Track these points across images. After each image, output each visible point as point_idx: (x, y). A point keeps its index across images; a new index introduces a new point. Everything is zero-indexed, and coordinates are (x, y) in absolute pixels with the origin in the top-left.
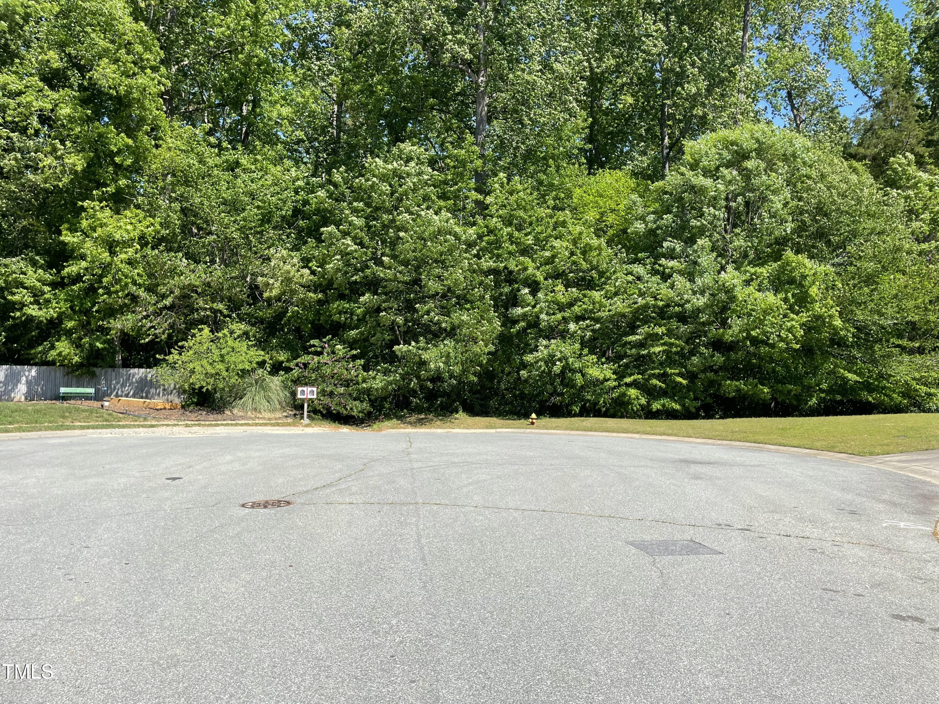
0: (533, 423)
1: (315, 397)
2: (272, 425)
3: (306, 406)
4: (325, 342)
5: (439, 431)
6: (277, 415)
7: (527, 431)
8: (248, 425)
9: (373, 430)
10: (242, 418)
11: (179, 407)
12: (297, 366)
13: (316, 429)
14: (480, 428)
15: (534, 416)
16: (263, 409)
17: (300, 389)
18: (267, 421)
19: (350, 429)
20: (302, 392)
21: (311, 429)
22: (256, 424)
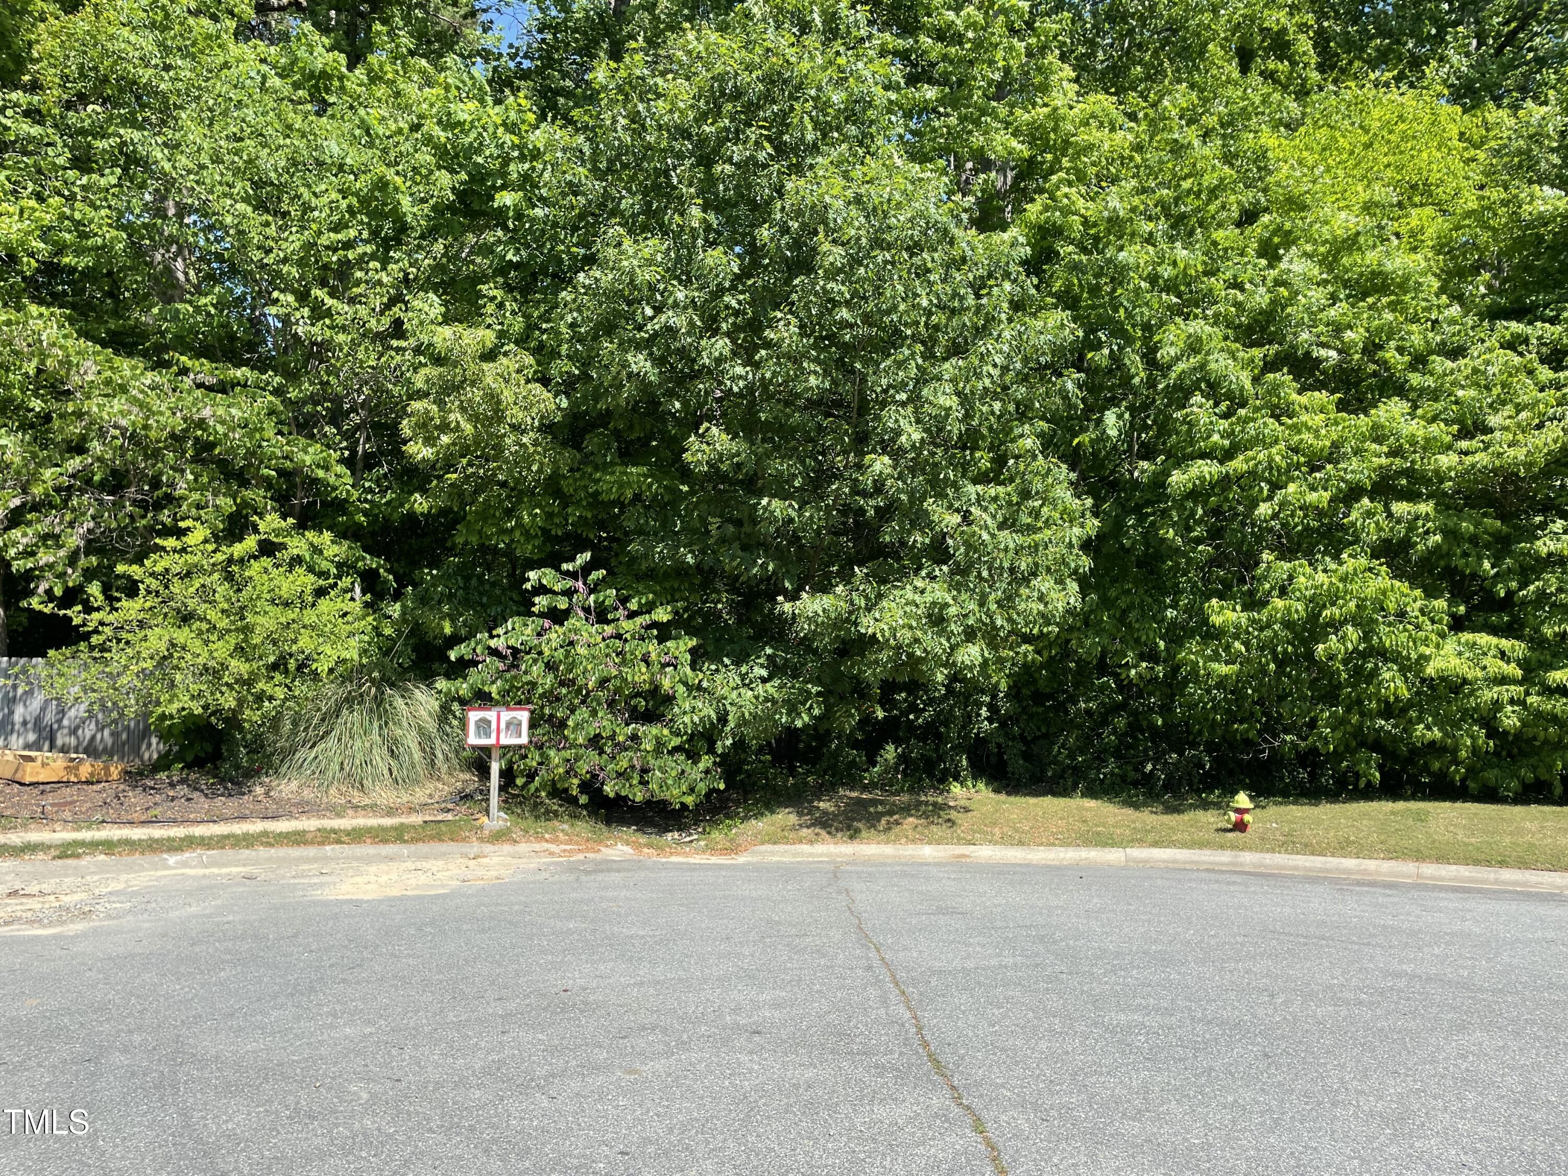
0: (1240, 826)
1: (524, 740)
2: (380, 836)
3: (495, 768)
4: (573, 575)
5: (928, 852)
6: (420, 795)
7: (1224, 857)
8: (298, 839)
9: (711, 849)
10: (304, 808)
11: (115, 771)
12: (494, 652)
13: (523, 847)
14: (1065, 844)
15: (1242, 800)
16: (376, 778)
17: (474, 716)
18: (373, 822)
19: (638, 846)
20: (484, 725)
21: (507, 848)
22: (327, 837)
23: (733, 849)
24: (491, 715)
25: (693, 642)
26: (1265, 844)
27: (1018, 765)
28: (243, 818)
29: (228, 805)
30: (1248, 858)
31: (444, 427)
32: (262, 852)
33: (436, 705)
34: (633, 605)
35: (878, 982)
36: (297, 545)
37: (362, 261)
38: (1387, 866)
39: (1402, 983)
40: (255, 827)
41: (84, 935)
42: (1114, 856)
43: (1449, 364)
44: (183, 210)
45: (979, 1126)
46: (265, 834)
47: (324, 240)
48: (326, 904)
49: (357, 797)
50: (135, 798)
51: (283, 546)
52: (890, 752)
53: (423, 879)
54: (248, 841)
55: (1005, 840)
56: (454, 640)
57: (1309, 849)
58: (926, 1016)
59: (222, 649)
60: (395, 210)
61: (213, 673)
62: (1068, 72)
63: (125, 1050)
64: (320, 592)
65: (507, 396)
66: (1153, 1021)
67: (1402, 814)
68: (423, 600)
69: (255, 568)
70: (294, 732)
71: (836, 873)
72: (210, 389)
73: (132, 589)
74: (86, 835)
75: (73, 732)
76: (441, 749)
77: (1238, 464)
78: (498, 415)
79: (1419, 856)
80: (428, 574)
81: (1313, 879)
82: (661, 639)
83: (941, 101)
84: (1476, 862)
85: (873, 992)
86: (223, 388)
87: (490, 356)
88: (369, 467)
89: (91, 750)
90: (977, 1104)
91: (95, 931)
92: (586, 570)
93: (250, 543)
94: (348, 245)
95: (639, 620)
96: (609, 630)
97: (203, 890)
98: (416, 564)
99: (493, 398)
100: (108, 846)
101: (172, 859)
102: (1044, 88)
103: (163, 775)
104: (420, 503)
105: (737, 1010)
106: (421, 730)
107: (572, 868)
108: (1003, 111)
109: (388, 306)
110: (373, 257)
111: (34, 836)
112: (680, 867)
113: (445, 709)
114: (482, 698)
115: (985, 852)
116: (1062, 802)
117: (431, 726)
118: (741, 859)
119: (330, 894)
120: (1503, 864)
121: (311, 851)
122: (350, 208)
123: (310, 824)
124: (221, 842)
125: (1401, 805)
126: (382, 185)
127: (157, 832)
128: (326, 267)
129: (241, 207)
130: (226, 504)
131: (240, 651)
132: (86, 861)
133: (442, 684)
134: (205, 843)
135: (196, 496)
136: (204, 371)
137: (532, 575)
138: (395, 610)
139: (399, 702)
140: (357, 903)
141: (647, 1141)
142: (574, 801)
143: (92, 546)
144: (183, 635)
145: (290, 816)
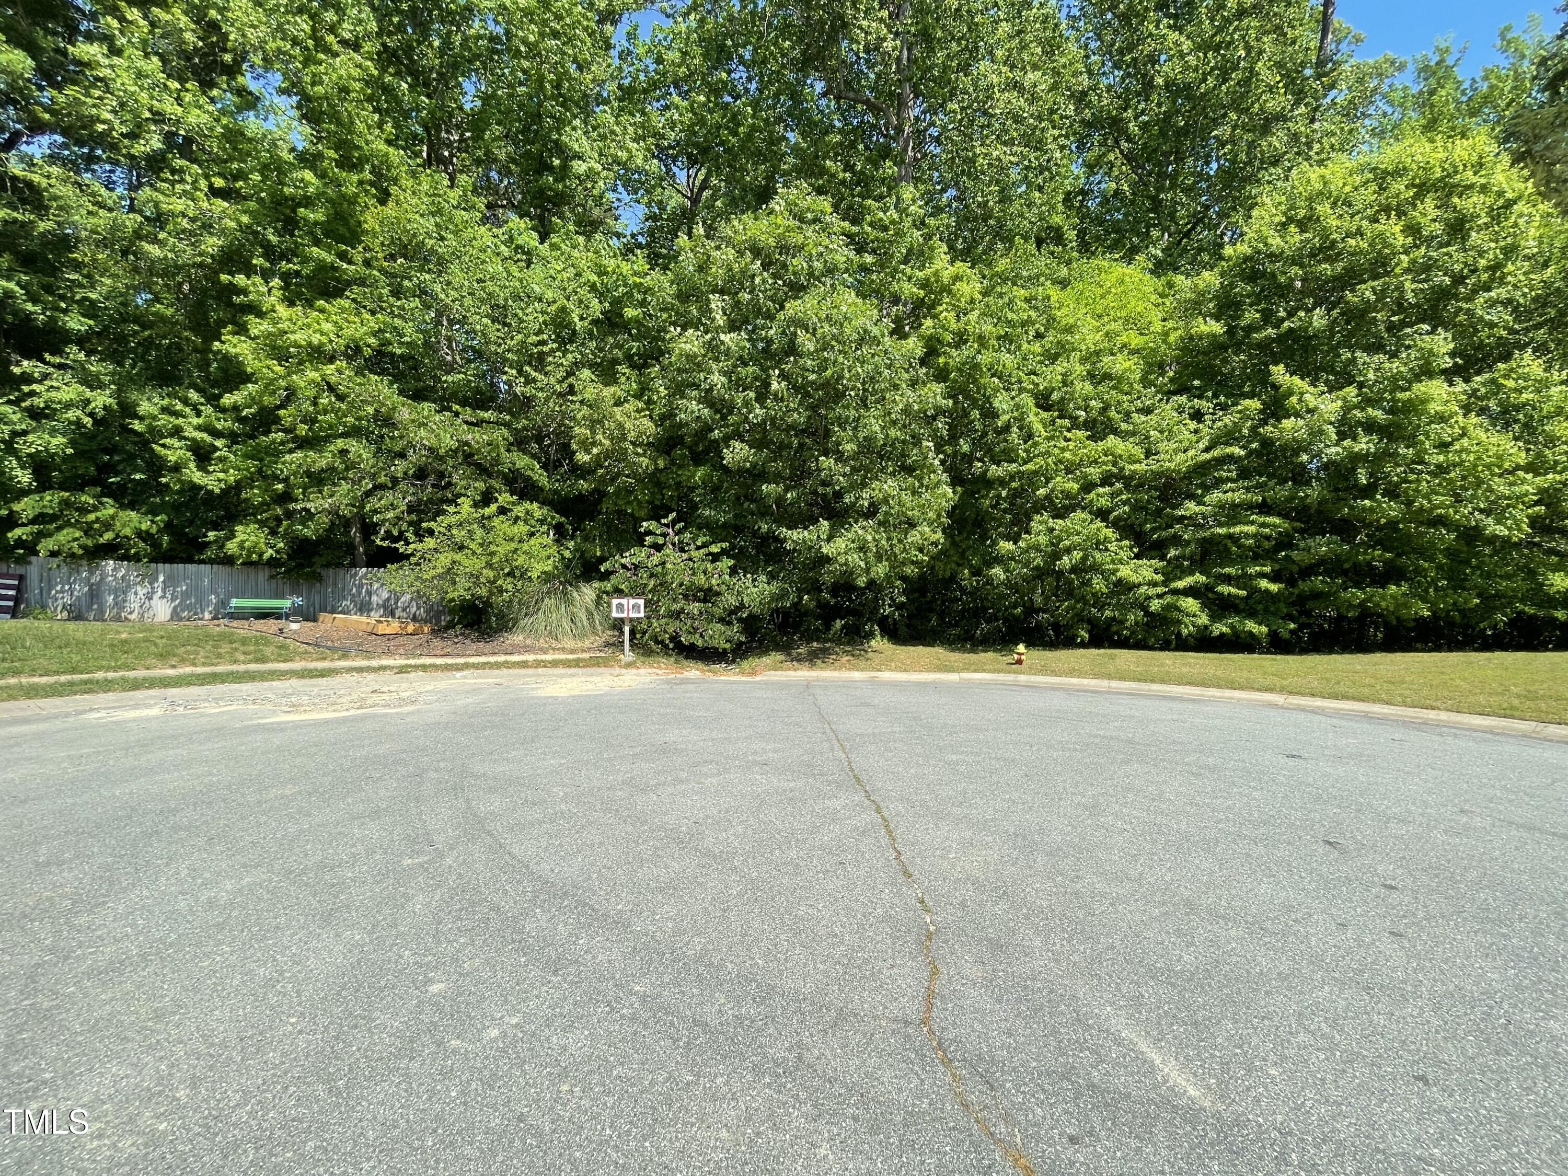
0: (1019, 662)
1: (642, 615)
2: (567, 664)
3: (627, 629)
4: (667, 526)
5: (857, 675)
6: (587, 643)
7: (1010, 677)
8: (524, 665)
9: (742, 673)
10: (527, 649)
11: (426, 630)
12: (624, 566)
13: (642, 671)
14: (928, 671)
15: (1021, 648)
16: (565, 634)
17: (615, 602)
18: (563, 657)
19: (703, 671)
20: (620, 607)
21: (634, 671)
22: (538, 664)
23: (754, 673)
24: (624, 601)
25: (731, 562)
26: (1032, 671)
27: (903, 630)
28: (494, 654)
29: (488, 647)
30: (1023, 678)
31: (594, 444)
32: (505, 671)
33: (594, 596)
34: (699, 543)
35: (828, 740)
36: (519, 510)
37: (552, 351)
38: (1094, 682)
39: (1097, 740)
40: (501, 658)
41: (412, 713)
42: (954, 677)
43: (1143, 418)
44: (451, 322)
45: (878, 810)
46: (506, 662)
47: (530, 340)
48: (539, 698)
49: (554, 644)
50: (437, 642)
51: (510, 510)
52: (839, 624)
53: (590, 686)
54: (498, 666)
55: (897, 669)
56: (603, 559)
57: (1054, 673)
58: (853, 757)
59: (479, 563)
60: (570, 324)
61: (475, 577)
62: (945, 248)
63: (436, 771)
64: (532, 534)
65: (628, 425)
66: (970, 759)
67: (1103, 655)
68: (586, 539)
69: (496, 522)
70: (520, 610)
71: (808, 685)
72: (472, 424)
73: (431, 532)
74: (412, 662)
75: (404, 610)
76: (597, 618)
77: (1030, 466)
78: (623, 438)
79: (1110, 677)
80: (588, 524)
81: (1054, 688)
82: (713, 562)
83: (874, 264)
84: (1139, 680)
85: (826, 745)
86: (479, 424)
87: (618, 403)
88: (556, 468)
89: (414, 619)
90: (877, 799)
91: (418, 711)
92: (674, 522)
93: (493, 507)
94: (543, 343)
95: (702, 551)
96: (685, 556)
97: (476, 691)
98: (582, 520)
99: (621, 426)
100: (424, 668)
101: (458, 674)
102: (931, 259)
103: (451, 632)
104: (584, 485)
105: (755, 753)
106: (587, 609)
107: (668, 682)
108: (908, 271)
109: (565, 379)
110: (558, 349)
111: (385, 662)
112: (726, 682)
113: (599, 597)
114: (618, 592)
115: (886, 675)
116: (929, 649)
117: (592, 606)
118: (758, 679)
119: (540, 693)
120: (1153, 681)
121: (531, 671)
122: (545, 322)
123: (530, 657)
124: (483, 666)
125: (1102, 651)
126: (563, 309)
127: (449, 661)
128: (531, 355)
129: (485, 320)
130: (480, 485)
131: (489, 565)
132: (413, 675)
133: (596, 584)
134: (475, 666)
135: (463, 483)
136: (468, 414)
137: (645, 524)
138: (571, 544)
139: (575, 594)
140: (556, 698)
141: (708, 817)
142: (666, 646)
143: (411, 509)
144: (458, 557)
145: (520, 653)
